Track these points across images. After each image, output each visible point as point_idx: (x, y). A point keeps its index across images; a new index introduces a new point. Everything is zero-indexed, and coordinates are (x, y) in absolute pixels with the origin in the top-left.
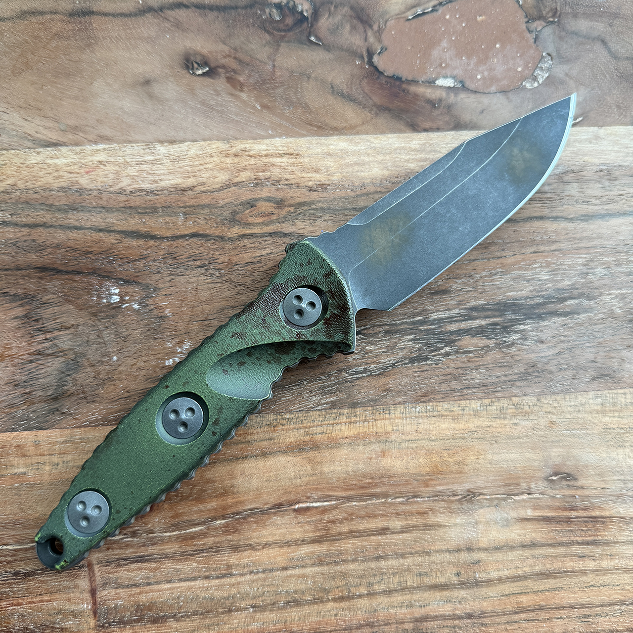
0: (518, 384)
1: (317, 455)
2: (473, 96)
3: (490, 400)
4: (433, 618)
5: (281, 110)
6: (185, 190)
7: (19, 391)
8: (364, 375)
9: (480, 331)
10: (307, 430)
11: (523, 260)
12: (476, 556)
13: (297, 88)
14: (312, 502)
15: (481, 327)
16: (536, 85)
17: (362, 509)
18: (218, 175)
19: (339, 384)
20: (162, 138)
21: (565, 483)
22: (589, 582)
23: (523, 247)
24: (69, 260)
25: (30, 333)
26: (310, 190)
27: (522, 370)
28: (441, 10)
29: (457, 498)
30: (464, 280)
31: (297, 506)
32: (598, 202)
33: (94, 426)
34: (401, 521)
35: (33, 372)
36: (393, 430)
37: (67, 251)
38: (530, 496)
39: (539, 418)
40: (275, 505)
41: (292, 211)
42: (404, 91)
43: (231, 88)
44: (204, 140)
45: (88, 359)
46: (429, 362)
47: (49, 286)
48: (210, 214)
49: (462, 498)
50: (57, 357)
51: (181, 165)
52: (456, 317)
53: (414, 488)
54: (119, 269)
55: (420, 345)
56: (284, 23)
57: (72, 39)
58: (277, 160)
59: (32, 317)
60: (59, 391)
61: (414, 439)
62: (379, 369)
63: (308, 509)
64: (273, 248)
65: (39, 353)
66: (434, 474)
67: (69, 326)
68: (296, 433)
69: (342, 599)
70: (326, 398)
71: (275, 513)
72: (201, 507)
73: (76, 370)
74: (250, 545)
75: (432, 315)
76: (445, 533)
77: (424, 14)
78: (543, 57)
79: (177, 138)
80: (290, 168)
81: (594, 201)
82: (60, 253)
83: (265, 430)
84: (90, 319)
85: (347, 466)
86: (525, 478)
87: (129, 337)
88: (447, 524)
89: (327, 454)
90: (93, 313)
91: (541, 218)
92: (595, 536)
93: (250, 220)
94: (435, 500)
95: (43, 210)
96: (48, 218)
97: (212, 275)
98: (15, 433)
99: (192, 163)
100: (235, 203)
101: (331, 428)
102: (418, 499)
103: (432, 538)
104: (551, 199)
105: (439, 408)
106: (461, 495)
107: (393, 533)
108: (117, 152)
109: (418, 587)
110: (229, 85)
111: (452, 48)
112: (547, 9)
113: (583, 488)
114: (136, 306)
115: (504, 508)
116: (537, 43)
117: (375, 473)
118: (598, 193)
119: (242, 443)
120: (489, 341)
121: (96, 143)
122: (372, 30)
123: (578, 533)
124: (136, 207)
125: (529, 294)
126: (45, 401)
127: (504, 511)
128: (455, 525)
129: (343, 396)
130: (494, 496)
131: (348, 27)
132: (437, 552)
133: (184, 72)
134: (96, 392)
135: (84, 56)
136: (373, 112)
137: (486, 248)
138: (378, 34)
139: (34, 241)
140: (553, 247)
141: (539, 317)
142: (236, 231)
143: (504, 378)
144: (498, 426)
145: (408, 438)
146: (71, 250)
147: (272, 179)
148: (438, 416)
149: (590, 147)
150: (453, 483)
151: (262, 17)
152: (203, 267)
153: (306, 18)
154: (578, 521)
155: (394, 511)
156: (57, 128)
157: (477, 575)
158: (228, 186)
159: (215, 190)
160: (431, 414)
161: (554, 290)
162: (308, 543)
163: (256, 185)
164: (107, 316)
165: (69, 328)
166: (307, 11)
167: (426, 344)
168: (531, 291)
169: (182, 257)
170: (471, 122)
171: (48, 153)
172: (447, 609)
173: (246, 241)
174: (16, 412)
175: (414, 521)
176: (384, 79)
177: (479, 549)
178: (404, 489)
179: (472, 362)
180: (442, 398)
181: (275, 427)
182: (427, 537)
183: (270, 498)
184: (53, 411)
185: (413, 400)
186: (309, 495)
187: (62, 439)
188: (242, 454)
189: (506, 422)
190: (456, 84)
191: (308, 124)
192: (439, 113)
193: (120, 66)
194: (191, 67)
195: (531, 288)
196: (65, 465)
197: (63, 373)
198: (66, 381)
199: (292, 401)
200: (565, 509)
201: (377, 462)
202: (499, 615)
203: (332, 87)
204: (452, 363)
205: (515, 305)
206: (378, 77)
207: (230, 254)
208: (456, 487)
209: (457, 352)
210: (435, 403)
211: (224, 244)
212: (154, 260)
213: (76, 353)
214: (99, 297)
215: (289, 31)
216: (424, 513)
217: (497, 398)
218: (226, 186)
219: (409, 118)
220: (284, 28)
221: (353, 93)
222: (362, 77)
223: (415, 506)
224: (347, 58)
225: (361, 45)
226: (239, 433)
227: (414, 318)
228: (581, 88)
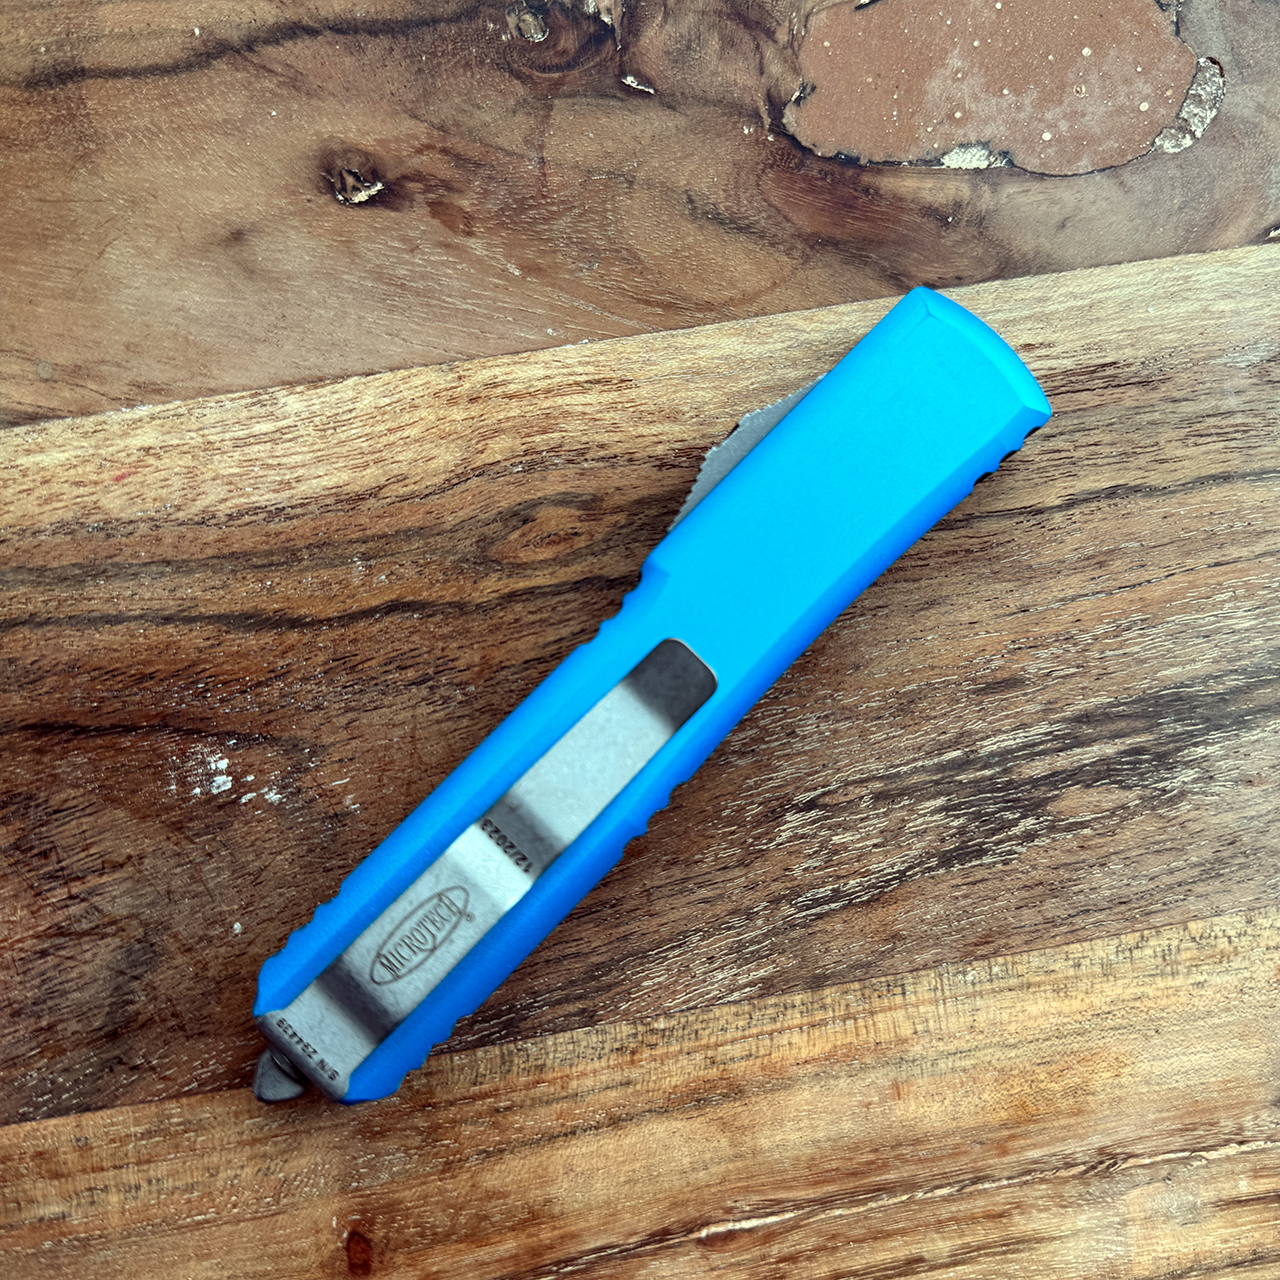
0: (1200, 888)
1: (739, 1109)
2: (1036, 186)
3: (1138, 934)
5: (572, 272)
6: (360, 498)
7: (24, 1027)
8: (833, 906)
9: (1103, 773)
10: (710, 1053)
11: (1192, 585)
13: (606, 210)
14: (739, 1221)
15: (1104, 760)
16: (1188, 142)
17: (857, 1222)
18: (435, 452)
19: (776, 935)
20: (288, 374)
23: (1188, 553)
24: (102, 700)
25: (32, 887)
26: (660, 467)
27: (1208, 854)
29: (1075, 1171)
30: (1054, 650)
31: (704, 1233)
33: (210, 1091)
34: (950, 1238)
35: (50, 979)
36: (916, 1033)
37: (93, 679)
38: (1244, 1148)
39: (1253, 963)
40: (653, 1235)
41: (623, 522)
42: (866, 191)
43: (442, 227)
44: (392, 370)
45: (175, 936)
46: (987, 860)
47: (62, 767)
48: (425, 552)
49: (1086, 1172)
50: (102, 938)
51: (343, 437)
52: (1042, 743)
53: (974, 1161)
54: (223, 708)
55: (962, 820)
56: (554, 46)
57: (41, 144)
58: (575, 401)
59: (32, 848)
60: (119, 1017)
61: (966, 1047)
62: (869, 887)
63: (730, 1235)
64: (584, 618)
65: (60, 931)
66: (1018, 1124)
67: (120, 860)
68: (685, 1062)
70: (749, 970)
71: (654, 1253)
72: (483, 1254)
73: (151, 964)
75: (985, 743)
76: (1054, 1253)
78: (1199, 69)
79: (326, 370)
80: (608, 416)
82: (76, 686)
83: (612, 1063)
84: (168, 838)
85: (814, 1128)
86: (1227, 1108)
87: (264, 874)
88: (1056, 1234)
89: (762, 1106)
90: (173, 823)
91: (1226, 478)
93: (525, 556)
94: (1026, 1183)
95: (23, 582)
96: (39, 601)
97: (446, 700)
98: (28, 1126)
99: (368, 430)
100: (482, 516)
101: (767, 1042)
102: (987, 1186)
103: (1024, 1269)
104: (1245, 429)
105: (1021, 968)
106: (1084, 1163)
107: (933, 1268)
108: (183, 419)
110: (436, 222)
111: (976, 70)
114: (273, 797)
115: (1186, 1181)
117: (881, 1137)
119: (558, 1100)
120: (1127, 793)
121: (131, 404)
122: (775, 42)
124: (245, 555)
125: (1213, 669)
126: (88, 1044)
127: (1185, 1189)
128: (1076, 1233)
129: (787, 962)
130: (1159, 1158)
131: (714, 43)
133: (324, 199)
134: (205, 1012)
135: (75, 186)
136: (796, 254)
137: (1101, 564)
138: (790, 51)
139: (11, 661)
140: (1259, 548)
141: (1240, 722)
142: (492, 585)
143: (1167, 880)
144: (1159, 993)
145: (951, 1047)
146: (101, 675)
147: (567, 448)
148: (1021, 987)
150: (1064, 1139)
151: (499, 37)
152: (423, 682)
153: (608, 30)
155: (932, 1220)
156: (30, 376)
158: (463, 478)
159: (430, 490)
160: (1003, 984)
161: (1269, 652)
163: (530, 468)
164: (207, 827)
165: (121, 866)
166: (609, 11)
167: (977, 816)
168: (1215, 661)
169: (369, 663)
170: (1037, 253)
171: (20, 440)
173: (518, 607)
174: (24, 1076)
175: (979, 1235)
176: (814, 166)
178: (950, 1166)
179: (1089, 848)
180: (1026, 943)
181: (633, 1053)
182: (1012, 1268)
183: (639, 1221)
184: (111, 1066)
185: (958, 954)
186: (730, 1203)
187: (140, 1129)
188: (563, 1125)
189: (1179, 981)
190: (992, 159)
191: (639, 301)
192: (958, 237)
193: (165, 201)
194: (338, 185)
195: (1216, 653)
196: (154, 1188)
197: (122, 973)
198: (132, 992)
199: (667, 987)
201: (883, 1113)
203: (689, 197)
204: (1041, 858)
205: (1180, 699)
206: (803, 164)
207: (483, 644)
208: (1072, 1148)
209: (1052, 828)
210: (1009, 958)
211: (467, 621)
212: (305, 680)
213: (145, 925)
214: (182, 782)
215: (570, 66)
216: (1001, 1215)
217: (1155, 927)
218: (458, 476)
219: (885, 259)
220: (556, 61)
221: (743, 210)
222: (761, 166)
223: (981, 1202)
224: (720, 121)
225: (750, 83)
226: (551, 1076)
227: (941, 754)
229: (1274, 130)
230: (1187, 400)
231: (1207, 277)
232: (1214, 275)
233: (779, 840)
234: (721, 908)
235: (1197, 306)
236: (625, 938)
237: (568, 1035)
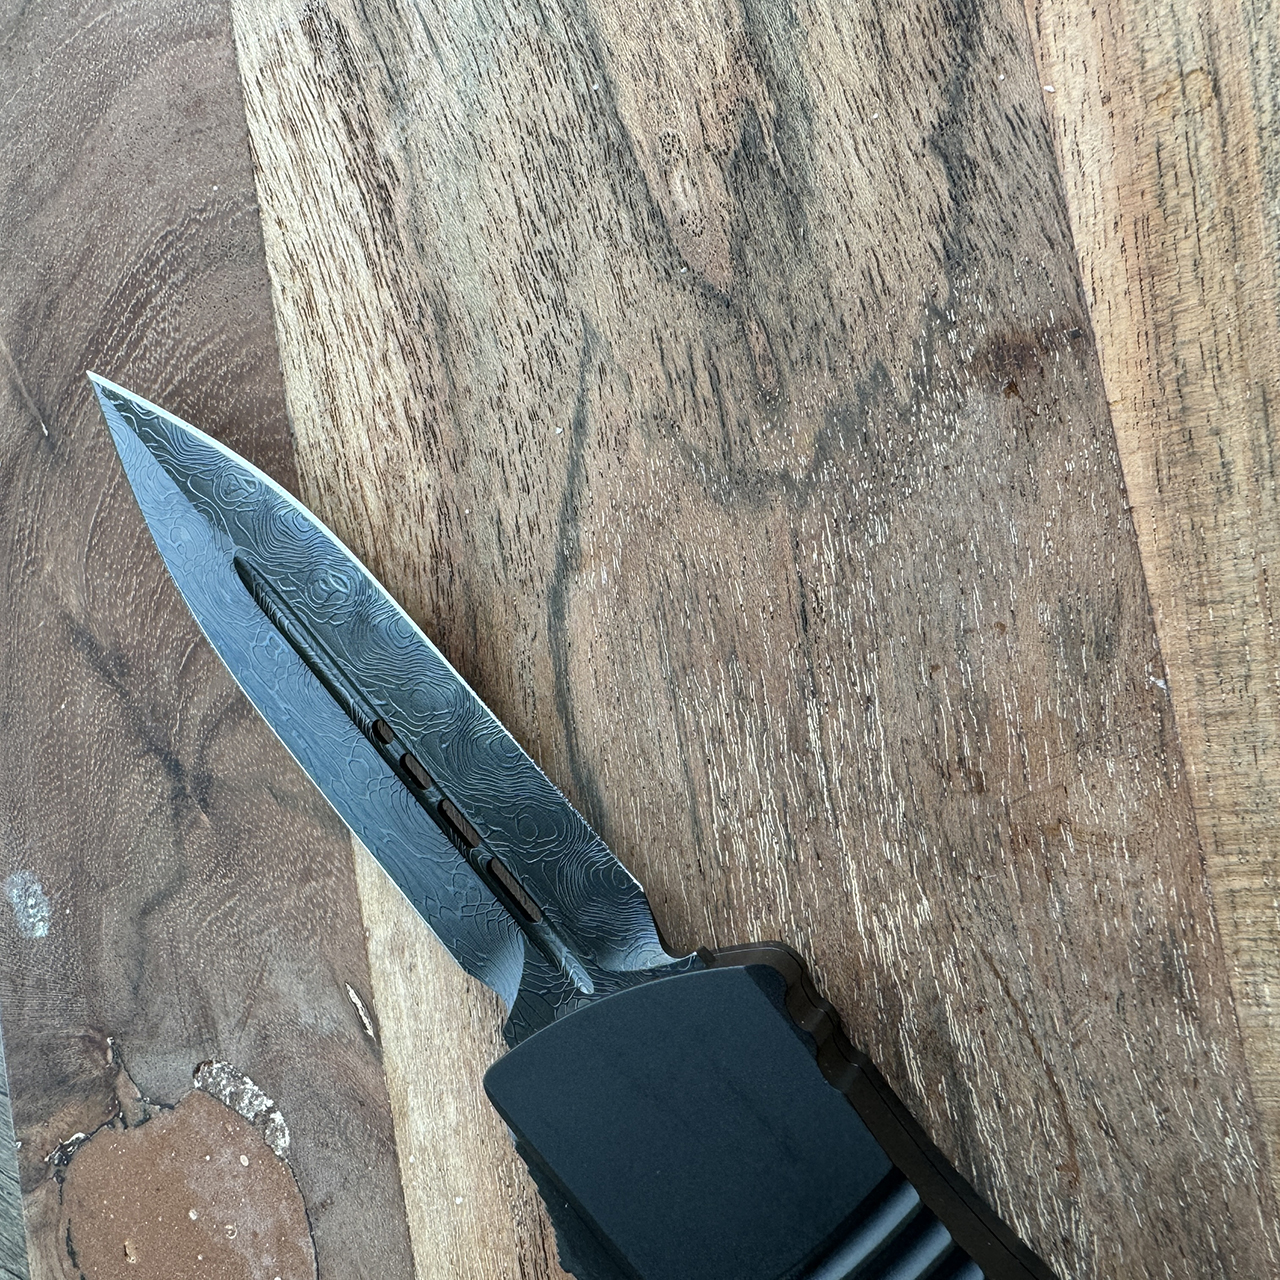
16: (278, 1117)
78: (204, 1089)
112: (88, 1064)
116: (172, 1102)
228: (269, 983)
229: (262, 1011)
231: (420, 1123)
232: (417, 1112)
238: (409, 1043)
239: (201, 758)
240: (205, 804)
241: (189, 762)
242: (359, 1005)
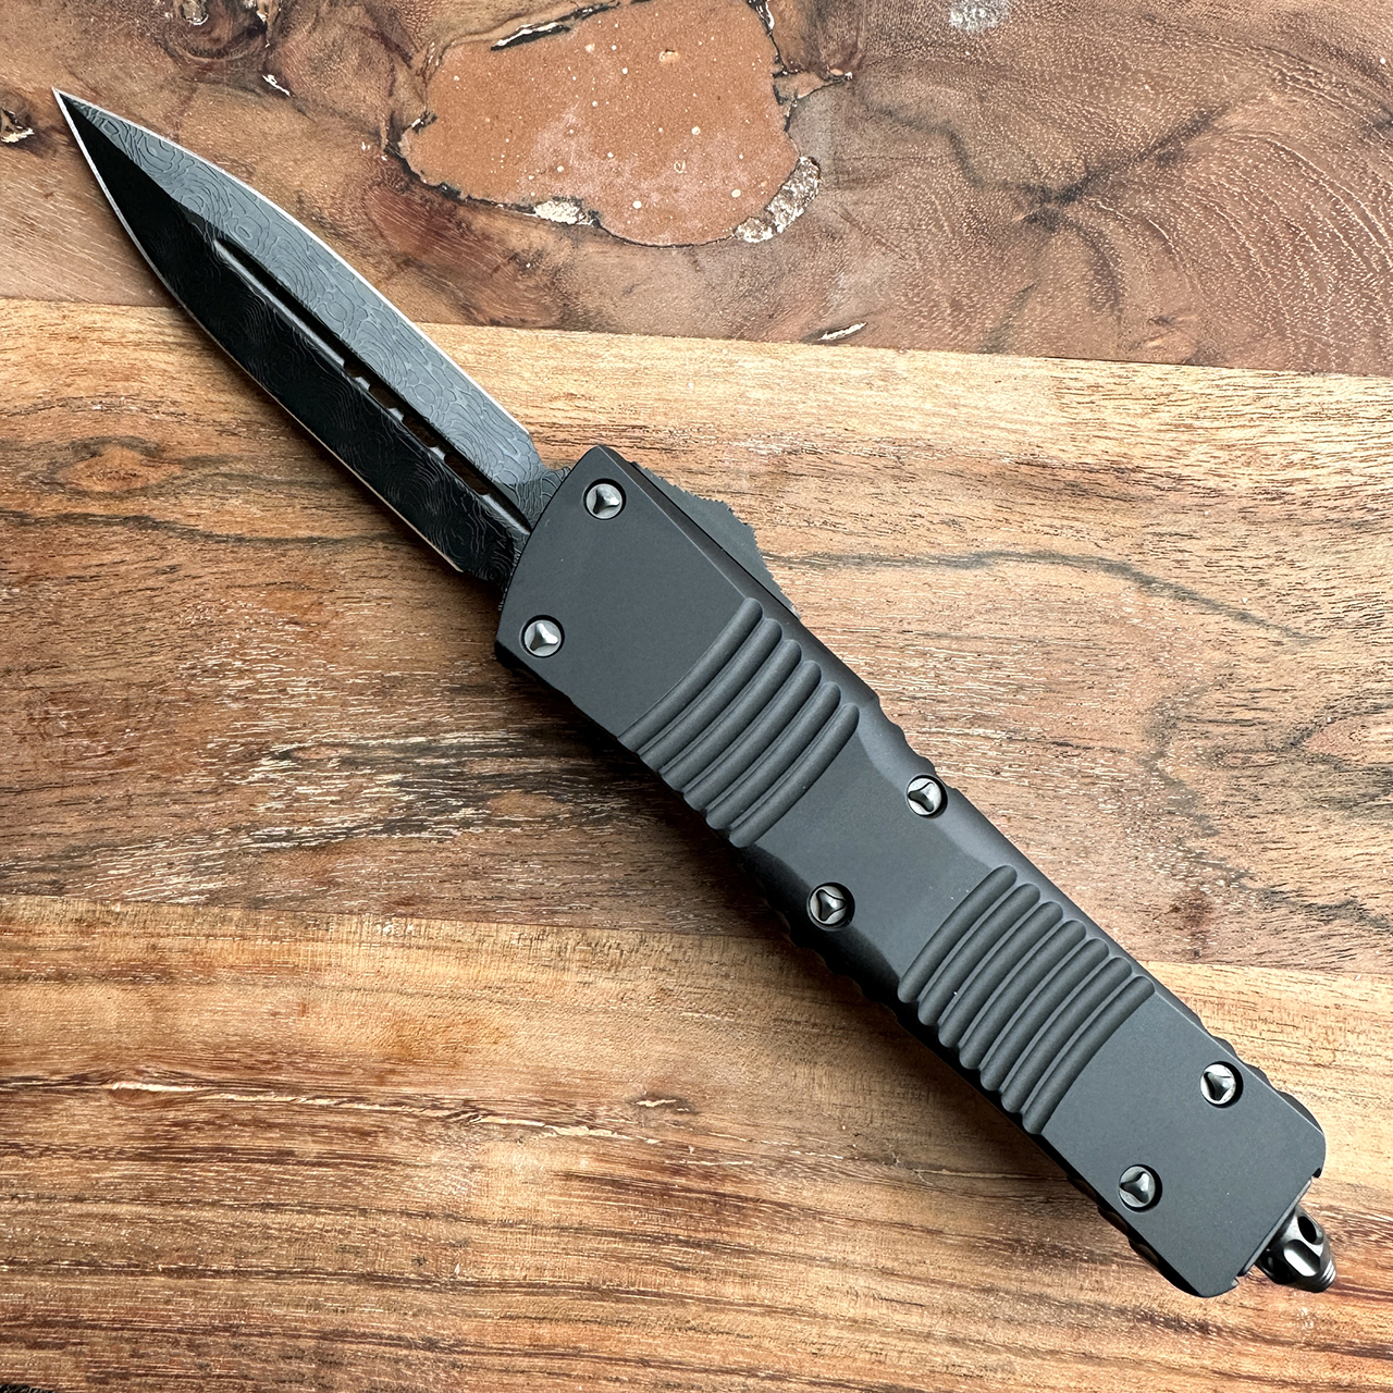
0: (606, 902)
1: (167, 992)
2: (615, 250)
3: (541, 928)
4: (357, 1337)
8: (284, 844)
9: (544, 783)
10: (153, 941)
12: (461, 1231)
14: (147, 1083)
15: (548, 773)
16: (768, 234)
17: (245, 1108)
18: (29, 378)
19: (230, 857)
21: (669, 1116)
22: (688, 1322)
26: (219, 434)
28: (578, 28)
29: (440, 1113)
31: (115, 1086)
32: (859, 527)
34: (321, 1142)
36: (329, 965)
38: (592, 1132)
39: (638, 978)
40: (73, 1078)
41: (178, 473)
42: (459, 224)
44: (8, 298)
46: (425, 835)
49: (449, 1117)
52: (496, 746)
53: (355, 1083)
55: (411, 797)
56: (209, 33)
58: (157, 360)
61: (369, 988)
62: (319, 835)
63: (136, 1093)
64: (126, 551)
66: (400, 1062)
68: (131, 943)
69: (182, 1273)
70: (201, 882)
71: (71, 1093)
74: (17, 1146)
75: (448, 736)
76: (406, 1178)
77: (535, 36)
78: (798, 167)
80: (185, 377)
81: (850, 524)
83: (69, 929)
85: (226, 1023)
86: (586, 1096)
88: (412, 1162)
89: (184, 995)
92: (717, 1231)
93: (85, 484)
94: (396, 1112)
100: (58, 442)
101: (203, 943)
102: (361, 1106)
103: (377, 1184)
105: (433, 932)
106: (450, 1109)
107: (299, 1163)
109: (335, 1274)
111: (587, 129)
112: (832, 46)
113: (706, 1131)
115: (535, 1147)
116: (790, 130)
117: (281, 1044)
118: (864, 507)
119: (19, 948)
120: (560, 806)
122: (410, 67)
123: (681, 1222)
127: (533, 1153)
128: (429, 1166)
129: (233, 882)
130: (517, 1122)
131: (354, 58)
132: (385, 1212)
138: (421, 78)
142: (52, 505)
143: (578, 888)
144: (548, 983)
145: (357, 984)
147: (143, 397)
148: (428, 948)
149: (868, 397)
150: (437, 1085)
151: (162, 14)
153: (261, 26)
154: (687, 1198)
155: (308, 1123)
157: (457, 1270)
158: (49, 406)
159: (17, 410)
160: (414, 941)
162: (128, 1159)
163: (107, 408)
166: (266, 9)
167: (426, 796)
170: (600, 312)
172: (389, 1325)
173: (72, 529)
175: (346, 1146)
176: (417, 191)
177: (471, 1221)
178: (334, 1083)
179: (516, 845)
180: (442, 912)
181: (89, 926)
182: (368, 1181)
183: (65, 1063)
185: (380, 908)
186: (142, 1067)
188: (19, 970)
189: (568, 977)
190: (581, 217)
192: (531, 283)
199: (128, 879)
200: (663, 1170)
201: (287, 1024)
202: (491, 1354)
203: (299, 197)
204: (472, 844)
206: (407, 188)
207: (34, 555)
208: (441, 1092)
209: (487, 821)
210: (424, 921)
211: (25, 531)
215: (220, 54)
216: (368, 1134)
217: (558, 926)
218: (44, 403)
219: (461, 290)
220: (208, 47)
221: (345, 218)
222: (370, 182)
223: (353, 1119)
224: (342, 132)
225: (377, 103)
226: (15, 928)
227: (407, 737)
228: (875, 250)
229: (854, 239)
230: (703, 473)
231: (752, 365)
232: (760, 364)
233: (251, 779)
234: (188, 824)
235: (735, 389)
236: (102, 830)
237: (38, 898)
238: (813, 370)
239: (1071, 225)
240: (1032, 220)
241: (1072, 212)
242: (848, 332)
